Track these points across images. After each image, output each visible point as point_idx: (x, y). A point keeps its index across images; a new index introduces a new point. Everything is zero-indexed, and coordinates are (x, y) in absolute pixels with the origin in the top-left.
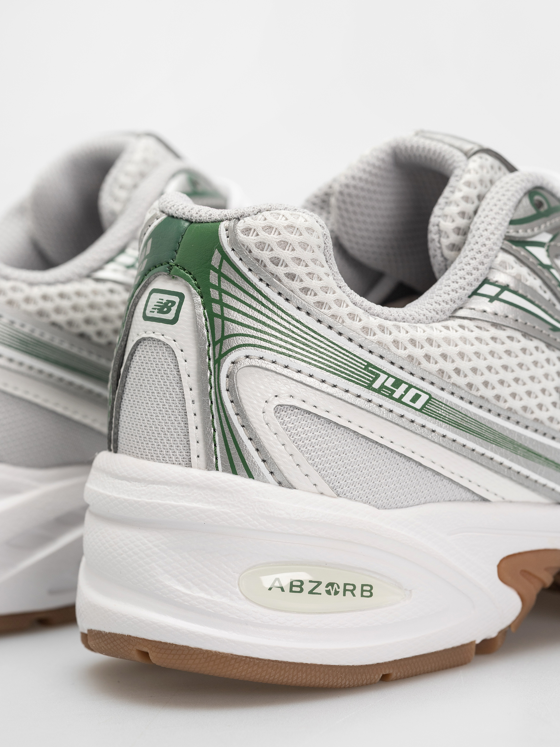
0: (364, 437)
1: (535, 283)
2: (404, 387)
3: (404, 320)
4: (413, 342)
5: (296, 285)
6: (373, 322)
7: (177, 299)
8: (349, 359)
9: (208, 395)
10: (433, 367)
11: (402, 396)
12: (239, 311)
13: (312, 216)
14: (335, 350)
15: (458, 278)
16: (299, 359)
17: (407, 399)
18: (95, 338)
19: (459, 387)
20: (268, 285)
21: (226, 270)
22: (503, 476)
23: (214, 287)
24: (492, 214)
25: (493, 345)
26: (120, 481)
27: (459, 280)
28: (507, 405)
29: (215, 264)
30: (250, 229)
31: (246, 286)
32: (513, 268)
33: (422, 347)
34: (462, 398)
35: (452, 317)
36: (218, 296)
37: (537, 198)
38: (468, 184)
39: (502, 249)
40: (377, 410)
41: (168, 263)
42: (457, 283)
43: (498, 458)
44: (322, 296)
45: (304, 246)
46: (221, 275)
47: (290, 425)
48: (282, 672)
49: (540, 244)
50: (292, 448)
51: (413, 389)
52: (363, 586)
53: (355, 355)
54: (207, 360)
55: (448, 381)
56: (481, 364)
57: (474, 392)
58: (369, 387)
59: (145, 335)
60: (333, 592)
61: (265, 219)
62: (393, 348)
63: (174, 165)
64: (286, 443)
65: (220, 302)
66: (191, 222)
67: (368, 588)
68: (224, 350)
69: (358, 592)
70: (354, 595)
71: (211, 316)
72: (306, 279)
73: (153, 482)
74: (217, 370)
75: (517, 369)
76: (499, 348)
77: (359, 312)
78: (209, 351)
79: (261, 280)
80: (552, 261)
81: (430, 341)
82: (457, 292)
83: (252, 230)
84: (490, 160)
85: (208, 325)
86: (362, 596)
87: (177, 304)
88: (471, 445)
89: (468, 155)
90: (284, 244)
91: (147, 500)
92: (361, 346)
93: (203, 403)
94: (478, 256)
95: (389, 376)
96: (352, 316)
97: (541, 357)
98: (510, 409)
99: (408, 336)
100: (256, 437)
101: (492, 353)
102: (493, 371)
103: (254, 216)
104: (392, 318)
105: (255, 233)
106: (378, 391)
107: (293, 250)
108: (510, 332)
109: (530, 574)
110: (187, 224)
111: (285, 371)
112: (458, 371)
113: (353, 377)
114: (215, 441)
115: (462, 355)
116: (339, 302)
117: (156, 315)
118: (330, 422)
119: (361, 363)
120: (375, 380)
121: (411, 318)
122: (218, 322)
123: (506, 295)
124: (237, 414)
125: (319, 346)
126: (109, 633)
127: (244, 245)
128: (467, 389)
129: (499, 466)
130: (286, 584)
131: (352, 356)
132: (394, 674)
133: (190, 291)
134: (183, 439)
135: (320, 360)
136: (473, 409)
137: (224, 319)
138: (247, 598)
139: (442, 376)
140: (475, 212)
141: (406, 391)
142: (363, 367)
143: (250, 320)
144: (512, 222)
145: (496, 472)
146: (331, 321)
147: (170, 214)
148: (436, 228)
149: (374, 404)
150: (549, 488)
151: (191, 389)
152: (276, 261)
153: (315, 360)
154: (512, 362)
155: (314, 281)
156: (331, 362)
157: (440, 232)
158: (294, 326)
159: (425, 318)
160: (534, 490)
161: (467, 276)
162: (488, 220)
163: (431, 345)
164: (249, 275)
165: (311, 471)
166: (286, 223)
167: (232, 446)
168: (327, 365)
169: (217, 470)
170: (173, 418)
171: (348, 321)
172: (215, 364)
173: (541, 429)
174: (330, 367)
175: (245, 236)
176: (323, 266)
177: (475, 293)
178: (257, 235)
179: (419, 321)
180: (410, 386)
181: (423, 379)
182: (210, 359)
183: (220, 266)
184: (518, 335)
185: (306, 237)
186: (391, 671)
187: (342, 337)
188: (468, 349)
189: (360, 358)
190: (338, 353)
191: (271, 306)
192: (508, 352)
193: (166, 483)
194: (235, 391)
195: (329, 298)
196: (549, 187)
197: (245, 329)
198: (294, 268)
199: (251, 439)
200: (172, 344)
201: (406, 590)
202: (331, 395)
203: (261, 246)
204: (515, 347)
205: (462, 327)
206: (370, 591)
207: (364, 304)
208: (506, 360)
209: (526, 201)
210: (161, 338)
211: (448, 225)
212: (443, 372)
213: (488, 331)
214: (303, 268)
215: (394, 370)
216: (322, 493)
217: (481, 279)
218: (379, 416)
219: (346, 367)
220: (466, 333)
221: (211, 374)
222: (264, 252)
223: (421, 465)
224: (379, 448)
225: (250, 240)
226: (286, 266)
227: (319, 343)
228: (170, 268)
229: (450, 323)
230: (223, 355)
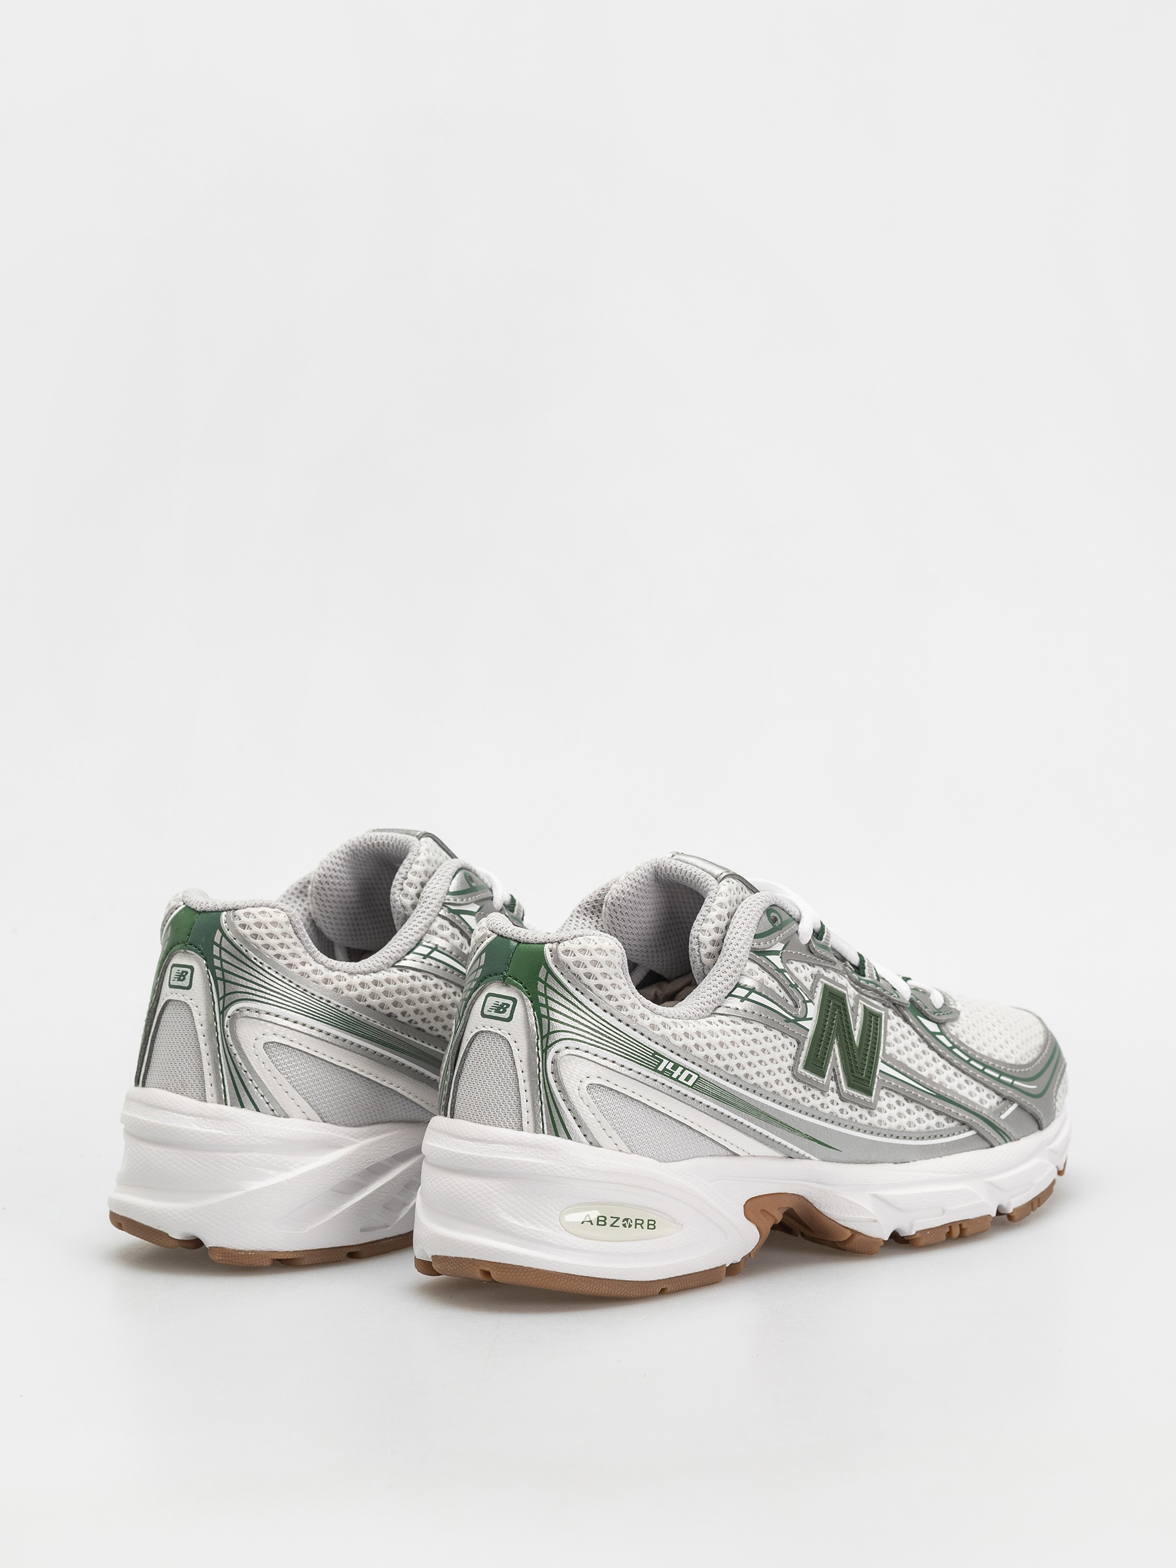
0: (650, 1107)
1: (773, 985)
2: (680, 1069)
3: (679, 1018)
4: (686, 1034)
5: (603, 993)
6: (658, 1020)
7: (511, 1003)
8: (641, 1049)
9: (537, 1076)
10: (700, 1054)
11: (679, 1076)
12: (561, 1013)
13: (612, 939)
14: (632, 1042)
15: (717, 983)
16: (605, 1049)
17: (682, 1079)
18: (400, 1018)
19: (719, 1068)
20: (582, 993)
21: (551, 981)
22: (750, 1136)
23: (541, 994)
24: (741, 931)
25: (744, 1036)
26: (463, 1141)
27: (718, 985)
28: (753, 1082)
29: (542, 977)
30: (569, 951)
31: (566, 994)
32: (758, 974)
33: (693, 1039)
34: (721, 1077)
35: (713, 1014)
36: (544, 1001)
37: (773, 914)
38: (721, 905)
39: (749, 959)
40: (643, 1079)
41: (502, 974)
42: (717, 987)
43: (747, 1123)
44: (621, 1001)
45: (609, 964)
46: (546, 985)
47: (598, 1099)
48: (592, 1286)
49: (775, 953)
50: (599, 1116)
51: (686, 1071)
52: (649, 1221)
53: (645, 1046)
54: (536, 1050)
55: (711, 1064)
56: (735, 1051)
57: (729, 1072)
58: (656, 1070)
59: (483, 1029)
60: (627, 1226)
61: (580, 943)
62: (672, 1040)
63: (453, 865)
64: (595, 1113)
65: (546, 1006)
66: (519, 943)
67: (653, 1223)
68: (550, 1043)
69: (645, 1225)
70: (643, 1228)
71: (539, 1017)
72: (610, 988)
73: (493, 1142)
74: (544, 1058)
75: (761, 1053)
76: (748, 1038)
77: (647, 1012)
78: (537, 1043)
79: (577, 989)
80: (785, 966)
81: (698, 1033)
82: (717, 995)
83: (571, 952)
84: (737, 884)
85: (537, 1023)
86: (648, 1228)
87: (511, 1006)
88: (727, 1113)
89: (719, 879)
90: (595, 963)
91: (489, 1156)
92: (650, 1039)
93: (532, 1082)
94: (731, 966)
95: (670, 1061)
96: (643, 1016)
97: (778, 1043)
98: (755, 1084)
99: (683, 1031)
100: (574, 1108)
101: (743, 1042)
102: (743, 1055)
103: (571, 941)
104: (670, 1016)
105: (573, 954)
106: (662, 1073)
107: (601, 967)
108: (756, 1025)
109: (767, 1212)
110: (516, 944)
111: (595, 1059)
112: (718, 1056)
113: (643, 1062)
114: (542, 1111)
115: (722, 1044)
116: (633, 1006)
117: (493, 1014)
118: (626, 1096)
119: (650, 1052)
120: (659, 1064)
121: (684, 1016)
122: (545, 1021)
123: (753, 996)
124: (559, 1091)
125: (619, 1039)
126: (455, 1257)
127: (564, 963)
128: (724, 1069)
129: (747, 1128)
130: (594, 1218)
131: (643, 1047)
132: (670, 1288)
133: (522, 997)
134: (515, 1109)
135: (620, 1050)
136: (729, 1085)
137: (550, 1019)
138: (565, 1229)
139: (707, 1060)
140: (727, 927)
141: (682, 1073)
142: (651, 1055)
143: (569, 1020)
144: (756, 936)
145: (744, 1133)
146: (628, 1021)
147: (500, 934)
148: (696, 939)
149: (659, 1082)
150: (783, 1145)
151: (523, 1072)
152: (589, 976)
153: (617, 1050)
154: (757, 1048)
155: (616, 990)
156: (628, 1051)
157: (699, 943)
158: (601, 1024)
159: (694, 1015)
160: (771, 1147)
161: (724, 982)
162: (738, 936)
163: (700, 1036)
164: (568, 985)
165: (614, 1133)
166: (596, 946)
167: (555, 1115)
168: (625, 1054)
169: (544, 1133)
170: (507, 1093)
171: (640, 1020)
172: (542, 1053)
173: (778, 1099)
174: (627, 1055)
175: (565, 956)
176: (621, 978)
177: (730, 995)
178: (575, 955)
179: (690, 1018)
180: (685, 1069)
181: (694, 1063)
182: (538, 1049)
183: (546, 979)
184: (761, 1027)
185: (611, 957)
186: (668, 1286)
187: (636, 1032)
188: (726, 1040)
189: (649, 1048)
190: (633, 1045)
191: (584, 1009)
192: (755, 1041)
193: (504, 1143)
194: (558, 1074)
195: (626, 1002)
196: (780, 905)
197: (566, 1026)
198: (602, 981)
199: (569, 1110)
200: (508, 1037)
201: (679, 1224)
202: (628, 1076)
203: (578, 964)
204: (759, 1036)
205: (721, 1022)
206: (653, 1225)
207: (650, 1006)
208: (753, 1046)
209: (765, 918)
210: (499, 1032)
211: (705, 939)
212: (708, 1057)
213: (740, 1024)
214: (608, 980)
215: (673, 1057)
216: (621, 1151)
217: (735, 984)
218: (662, 1092)
219: (639, 1055)
220: (724, 1027)
221: (539, 1061)
222: (580, 968)
223: (691, 1128)
224: (661, 1116)
225: (569, 959)
226: (596, 979)
227: (619, 1037)
228: (504, 978)
229: (712, 1019)
230: (548, 1047)
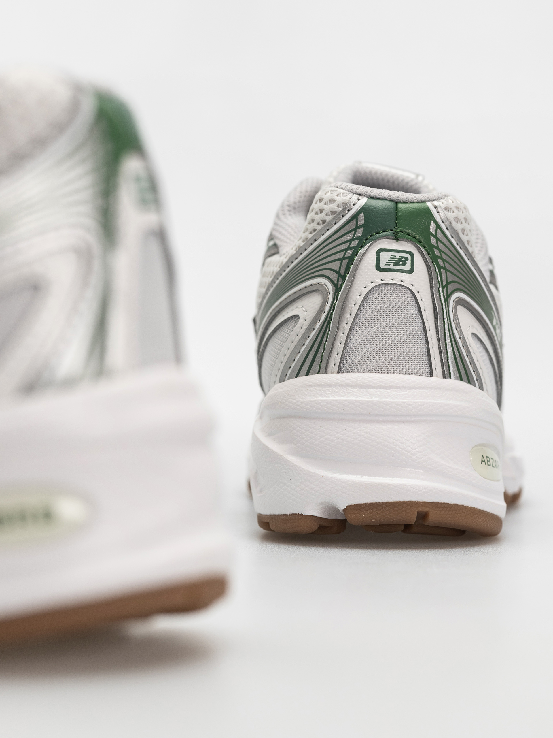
7: (408, 256)
8: (487, 303)
12: (451, 265)
14: (484, 296)
20: (461, 248)
21: (440, 235)
23: (435, 247)
29: (433, 232)
31: (451, 248)
36: (439, 254)
41: (392, 230)
46: (437, 239)
53: (489, 301)
59: (383, 282)
65: (441, 258)
66: (398, 202)
68: (449, 292)
71: (439, 268)
74: (447, 306)
78: (440, 292)
83: (450, 209)
87: (410, 259)
103: (446, 199)
105: (452, 211)
110: (394, 204)
113: (488, 316)
114: (448, 358)
117: (392, 266)
118: (484, 346)
119: (490, 308)
122: (443, 272)
133: (417, 250)
137: (446, 270)
146: (482, 277)
151: (427, 320)
164: (452, 240)
167: (459, 360)
183: (436, 233)
189: (490, 304)
190: (485, 299)
194: (458, 322)
197: (456, 278)
199: (467, 356)
200: (412, 287)
202: (484, 328)
203: (456, 220)
210: (402, 283)
222: (458, 224)
225: (450, 216)
228: (391, 234)
230: (449, 296)
